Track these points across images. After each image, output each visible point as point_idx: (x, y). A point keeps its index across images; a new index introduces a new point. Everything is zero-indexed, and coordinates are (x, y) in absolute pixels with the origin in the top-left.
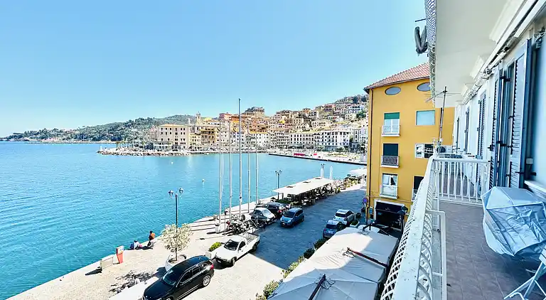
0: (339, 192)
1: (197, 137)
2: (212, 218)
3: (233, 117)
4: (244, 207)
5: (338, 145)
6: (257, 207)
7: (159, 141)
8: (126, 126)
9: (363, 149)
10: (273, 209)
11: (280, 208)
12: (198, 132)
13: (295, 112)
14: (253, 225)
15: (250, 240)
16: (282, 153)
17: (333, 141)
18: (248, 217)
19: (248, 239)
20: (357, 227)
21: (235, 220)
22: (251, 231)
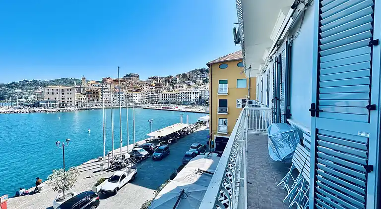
0: (193, 132)
1: (83, 96)
2: (98, 160)
3: (114, 81)
4: (125, 149)
5: (192, 101)
6: (134, 148)
7: (46, 100)
8: (9, 87)
9: (207, 103)
10: (146, 148)
11: (152, 147)
12: (84, 92)
13: (162, 78)
14: (132, 162)
15: (129, 172)
16: (153, 107)
17: (188, 98)
18: (128, 156)
19: (127, 172)
20: (204, 154)
21: (117, 159)
22: (130, 166)
